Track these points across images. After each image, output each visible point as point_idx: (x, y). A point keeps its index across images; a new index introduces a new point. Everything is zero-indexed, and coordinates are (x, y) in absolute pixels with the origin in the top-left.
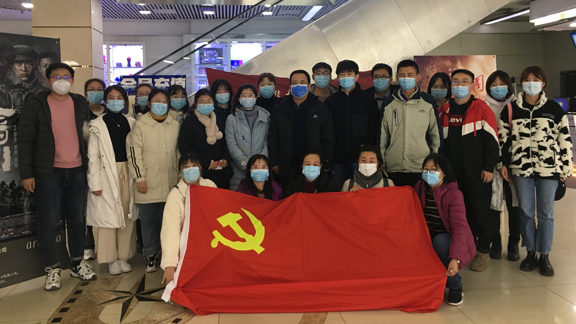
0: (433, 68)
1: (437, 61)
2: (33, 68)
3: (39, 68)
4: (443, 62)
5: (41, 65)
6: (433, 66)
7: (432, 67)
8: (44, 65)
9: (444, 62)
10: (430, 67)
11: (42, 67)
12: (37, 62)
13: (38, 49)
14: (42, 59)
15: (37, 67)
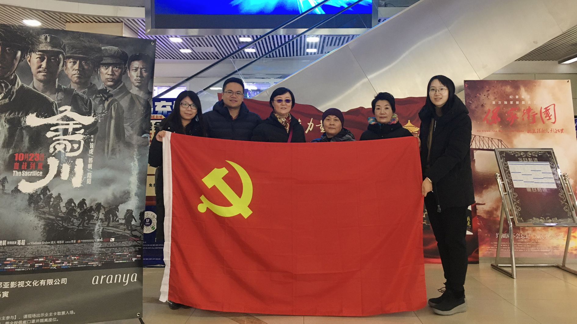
0: (489, 94)
1: (493, 87)
2: (121, 71)
3: (128, 71)
4: (501, 88)
5: (131, 69)
6: (489, 92)
7: (487, 94)
8: (134, 68)
9: (503, 88)
10: (486, 93)
11: (131, 71)
12: (127, 66)
13: (129, 51)
14: (132, 62)
15: (125, 72)
